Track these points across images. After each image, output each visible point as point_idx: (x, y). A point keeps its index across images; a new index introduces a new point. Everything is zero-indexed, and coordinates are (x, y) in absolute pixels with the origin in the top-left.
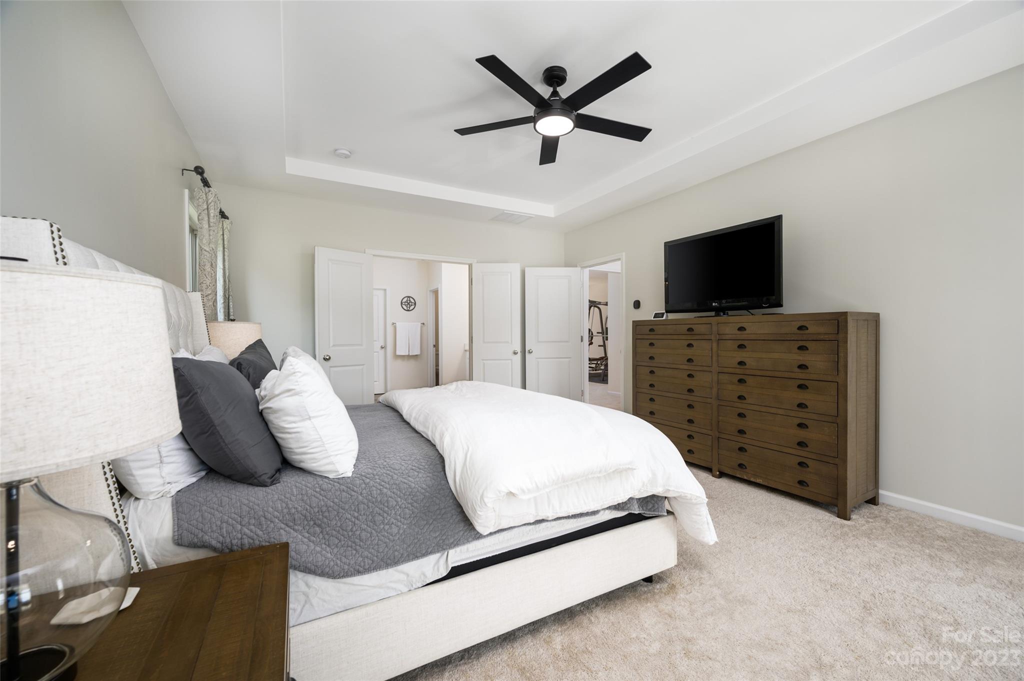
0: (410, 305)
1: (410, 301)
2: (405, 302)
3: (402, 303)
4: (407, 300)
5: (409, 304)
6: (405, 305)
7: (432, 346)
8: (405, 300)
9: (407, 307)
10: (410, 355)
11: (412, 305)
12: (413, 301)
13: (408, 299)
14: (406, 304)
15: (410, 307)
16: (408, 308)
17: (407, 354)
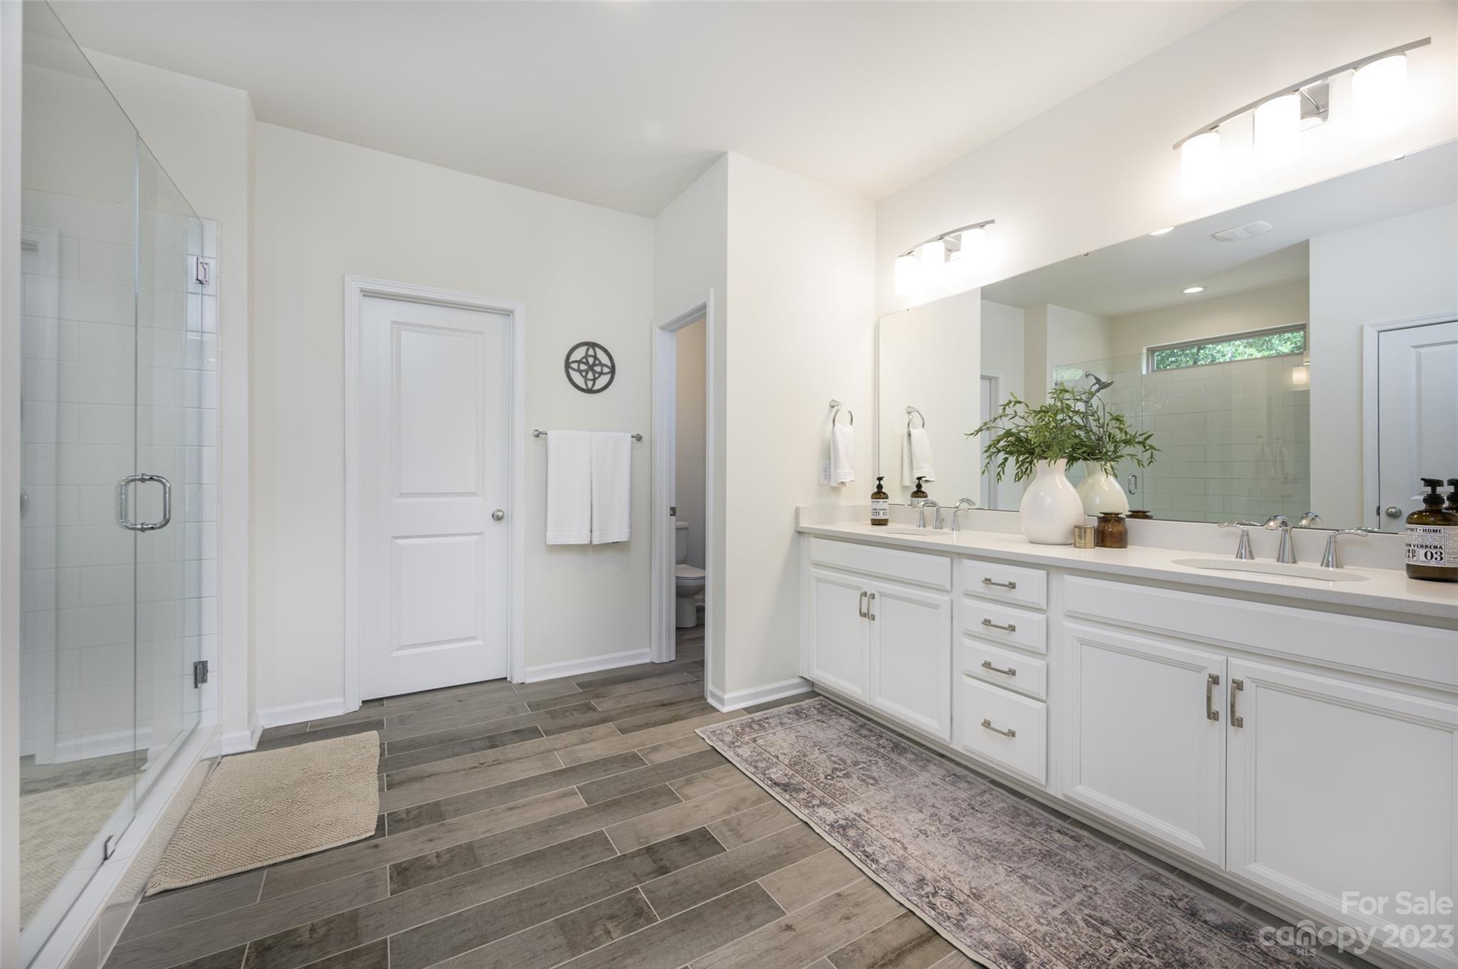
0: (594, 372)
1: (595, 357)
2: (579, 362)
3: (568, 365)
4: (587, 356)
5: (591, 368)
6: (579, 371)
7: (667, 512)
8: (579, 354)
9: (586, 378)
10: (595, 542)
11: (601, 373)
12: (605, 360)
13: (591, 352)
14: (583, 367)
15: (594, 380)
16: (590, 384)
17: (586, 541)
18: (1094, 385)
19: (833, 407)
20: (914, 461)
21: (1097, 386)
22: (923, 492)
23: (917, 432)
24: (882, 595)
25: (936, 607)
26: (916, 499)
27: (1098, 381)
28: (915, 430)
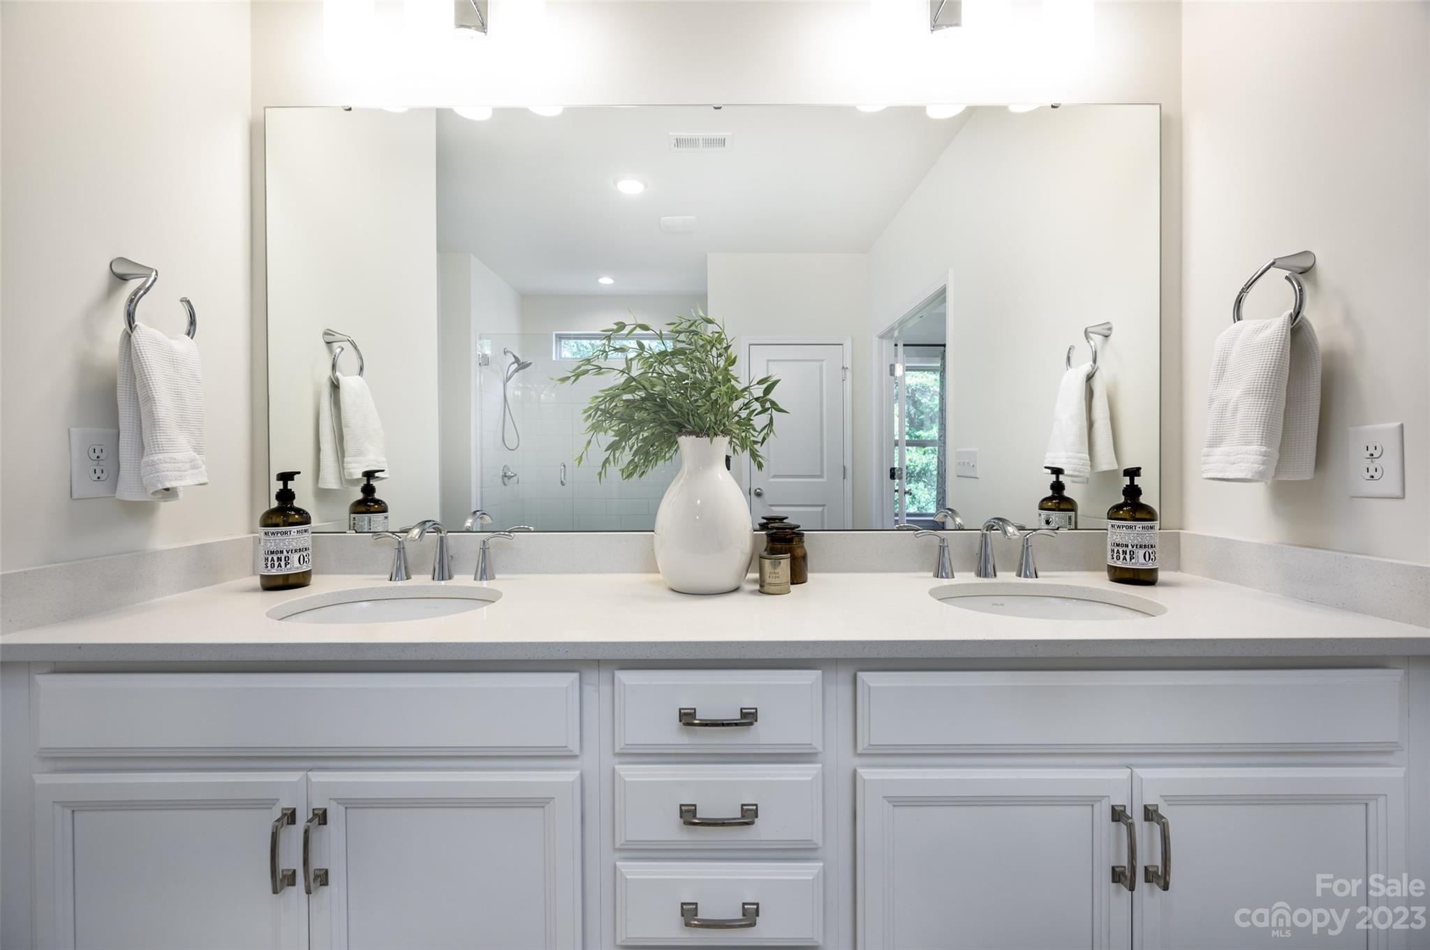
18: (513, 363)
19: (123, 278)
20: (346, 438)
21: (516, 365)
22: (378, 502)
23: (350, 383)
24: (350, 804)
25: (539, 803)
26: (366, 516)
27: (517, 360)
28: (346, 378)
